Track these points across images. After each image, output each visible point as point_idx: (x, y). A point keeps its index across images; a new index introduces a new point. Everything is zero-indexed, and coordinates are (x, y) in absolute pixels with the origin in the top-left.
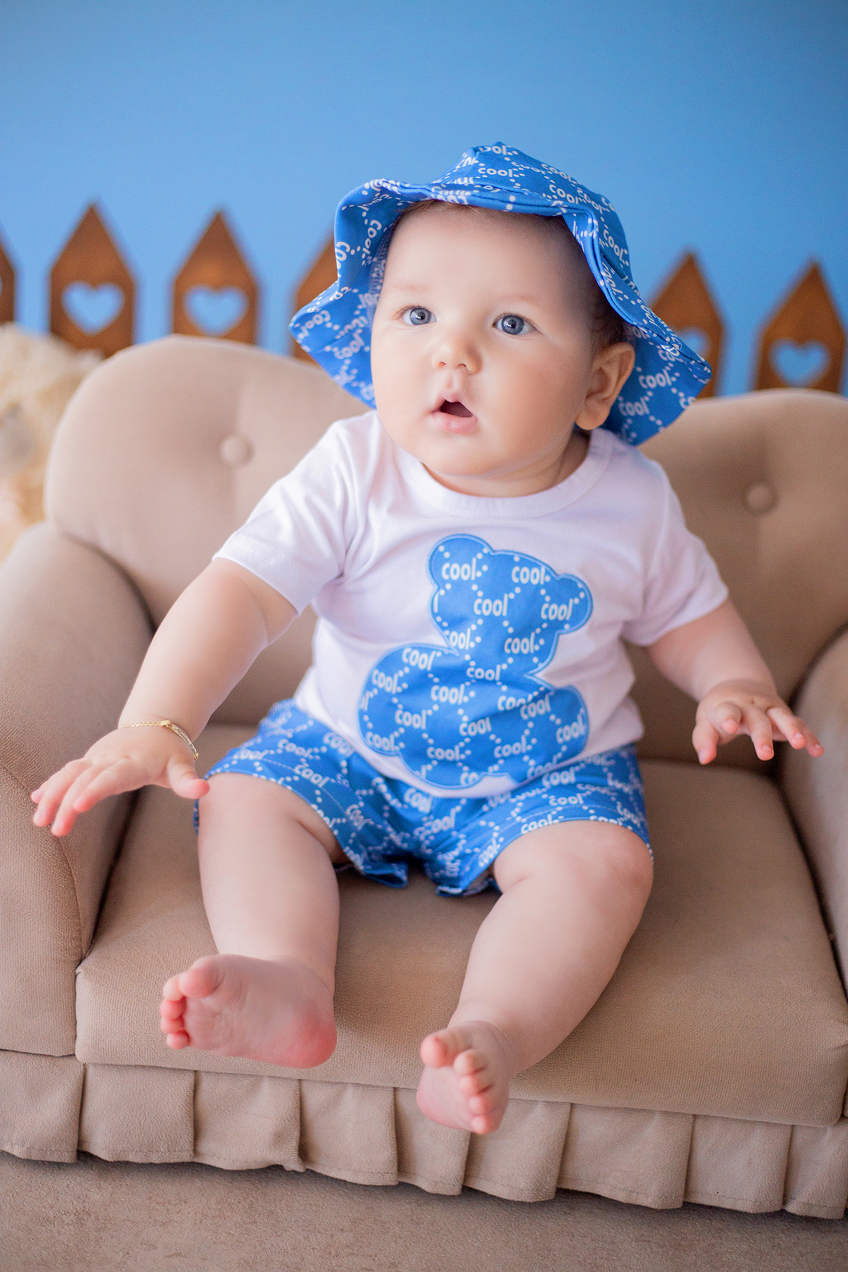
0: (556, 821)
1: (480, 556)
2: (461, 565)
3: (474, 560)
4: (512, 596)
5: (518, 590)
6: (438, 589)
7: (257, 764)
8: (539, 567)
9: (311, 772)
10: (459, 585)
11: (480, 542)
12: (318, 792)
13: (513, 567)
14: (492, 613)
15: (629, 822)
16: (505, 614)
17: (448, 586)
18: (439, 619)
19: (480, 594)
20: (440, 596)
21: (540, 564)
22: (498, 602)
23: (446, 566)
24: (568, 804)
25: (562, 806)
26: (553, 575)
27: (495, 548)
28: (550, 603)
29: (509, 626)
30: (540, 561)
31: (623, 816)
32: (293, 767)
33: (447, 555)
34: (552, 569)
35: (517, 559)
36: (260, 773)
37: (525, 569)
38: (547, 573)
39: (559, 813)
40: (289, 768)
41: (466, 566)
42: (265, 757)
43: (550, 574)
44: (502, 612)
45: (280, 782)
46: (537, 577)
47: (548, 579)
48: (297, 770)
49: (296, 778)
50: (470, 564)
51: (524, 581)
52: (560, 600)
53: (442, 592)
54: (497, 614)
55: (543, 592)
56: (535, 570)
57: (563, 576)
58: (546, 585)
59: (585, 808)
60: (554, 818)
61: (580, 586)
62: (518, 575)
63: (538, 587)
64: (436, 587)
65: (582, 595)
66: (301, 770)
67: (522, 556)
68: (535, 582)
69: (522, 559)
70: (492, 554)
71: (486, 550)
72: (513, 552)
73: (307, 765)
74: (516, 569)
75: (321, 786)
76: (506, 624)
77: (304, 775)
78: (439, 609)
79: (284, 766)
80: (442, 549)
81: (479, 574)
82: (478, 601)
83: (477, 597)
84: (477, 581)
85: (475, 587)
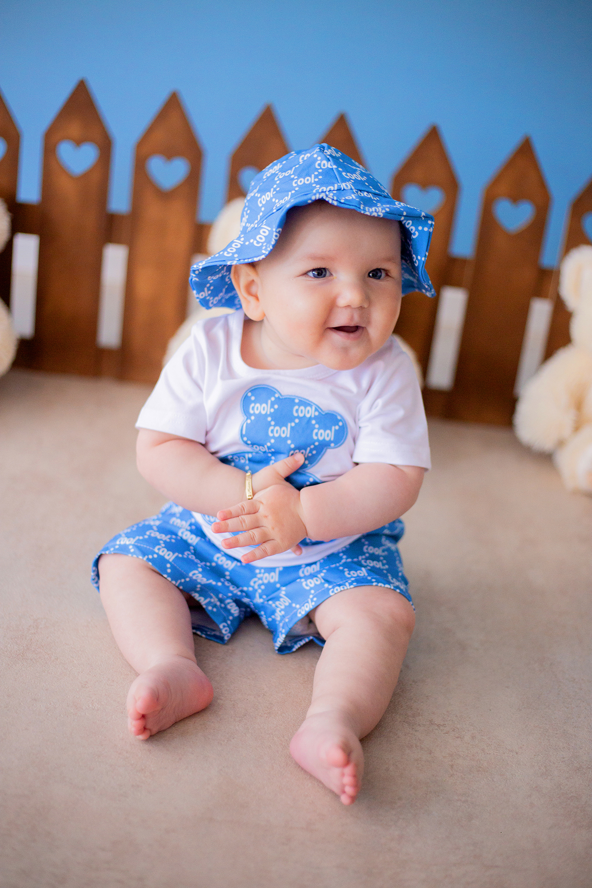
0: (352, 586)
1: (273, 399)
2: (261, 405)
3: (269, 402)
4: (293, 424)
5: (297, 421)
6: (247, 419)
7: (131, 547)
8: (311, 406)
9: (166, 550)
10: (259, 416)
11: (274, 390)
12: (168, 565)
13: (294, 406)
14: (280, 435)
15: (397, 587)
16: (288, 436)
17: (253, 418)
18: (245, 439)
19: (273, 423)
20: (247, 423)
21: (312, 404)
22: (284, 428)
23: (252, 405)
24: (358, 576)
25: (354, 577)
26: (320, 411)
27: (283, 394)
28: (319, 429)
29: (292, 443)
30: (312, 402)
31: (393, 583)
32: (154, 548)
33: (253, 398)
34: (319, 407)
35: (297, 401)
36: (133, 553)
37: (302, 408)
38: (316, 410)
39: (353, 582)
40: (151, 548)
41: (264, 405)
42: (136, 542)
43: (318, 411)
44: (287, 434)
45: (145, 559)
46: (310, 412)
47: (317, 414)
48: (156, 550)
49: (155, 556)
50: (267, 404)
51: (301, 415)
52: (326, 427)
53: (249, 421)
54: (283, 436)
55: (313, 422)
56: (308, 408)
57: (327, 412)
58: (315, 418)
59: (369, 578)
60: (350, 584)
61: (339, 418)
62: (297, 411)
63: (310, 419)
64: (246, 418)
65: (341, 424)
66: (159, 549)
67: (300, 399)
68: (308, 416)
69: (300, 401)
70: (281, 398)
71: (277, 395)
72: (295, 396)
73: (163, 545)
74: (296, 407)
75: (171, 560)
76: (289, 442)
77: (161, 553)
78: (246, 432)
79: (148, 547)
80: (250, 394)
81: (272, 410)
82: (271, 428)
83: (271, 425)
84: (271, 415)
85: (269, 419)
